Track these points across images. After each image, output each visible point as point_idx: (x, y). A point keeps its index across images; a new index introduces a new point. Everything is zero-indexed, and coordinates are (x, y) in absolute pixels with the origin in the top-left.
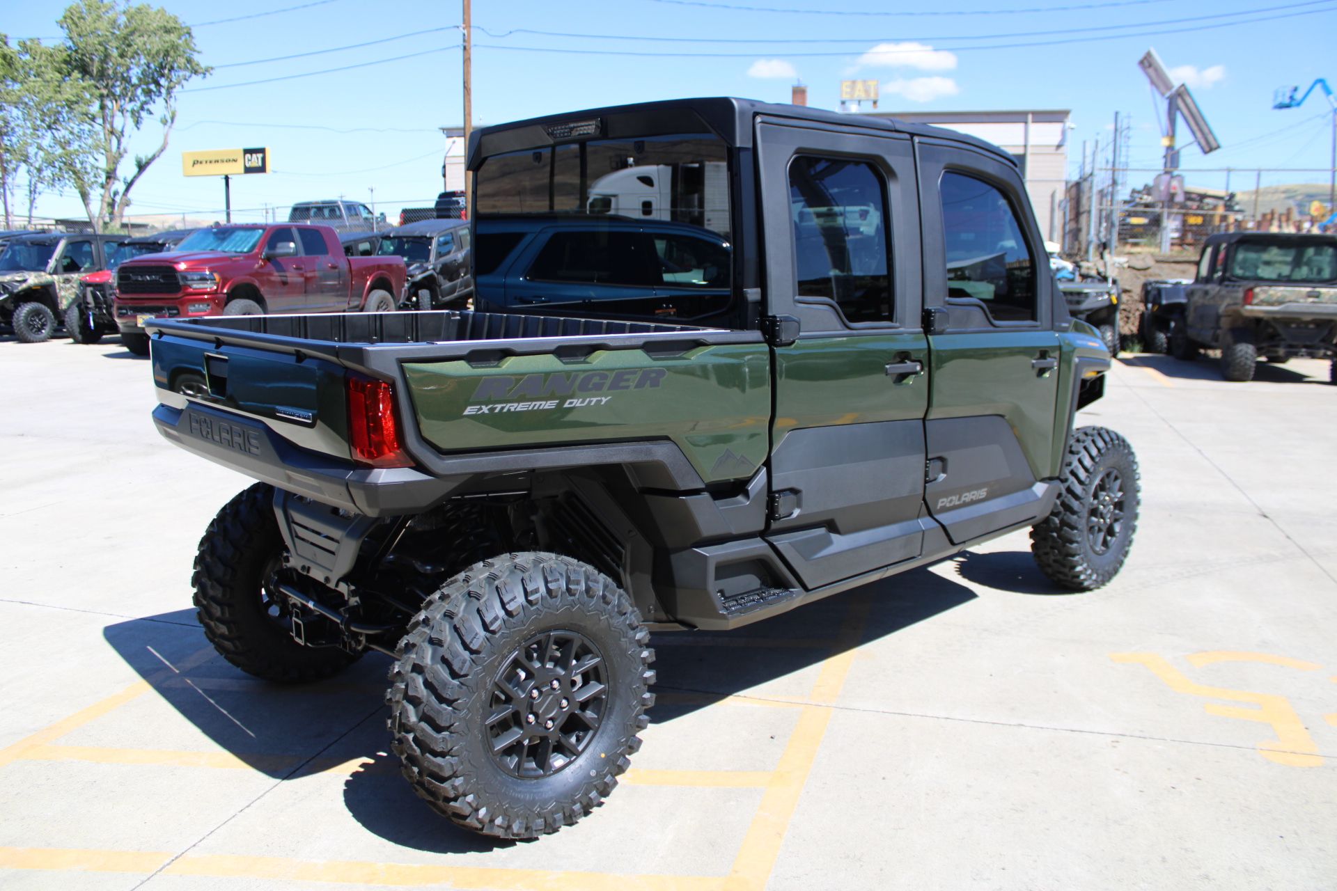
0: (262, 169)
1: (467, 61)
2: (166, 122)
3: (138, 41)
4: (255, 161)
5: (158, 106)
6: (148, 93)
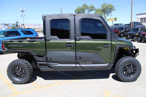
0: (116, 20)
1: (132, 6)
2: (111, 15)
3: (108, 8)
4: (116, 19)
5: (110, 14)
6: (109, 13)
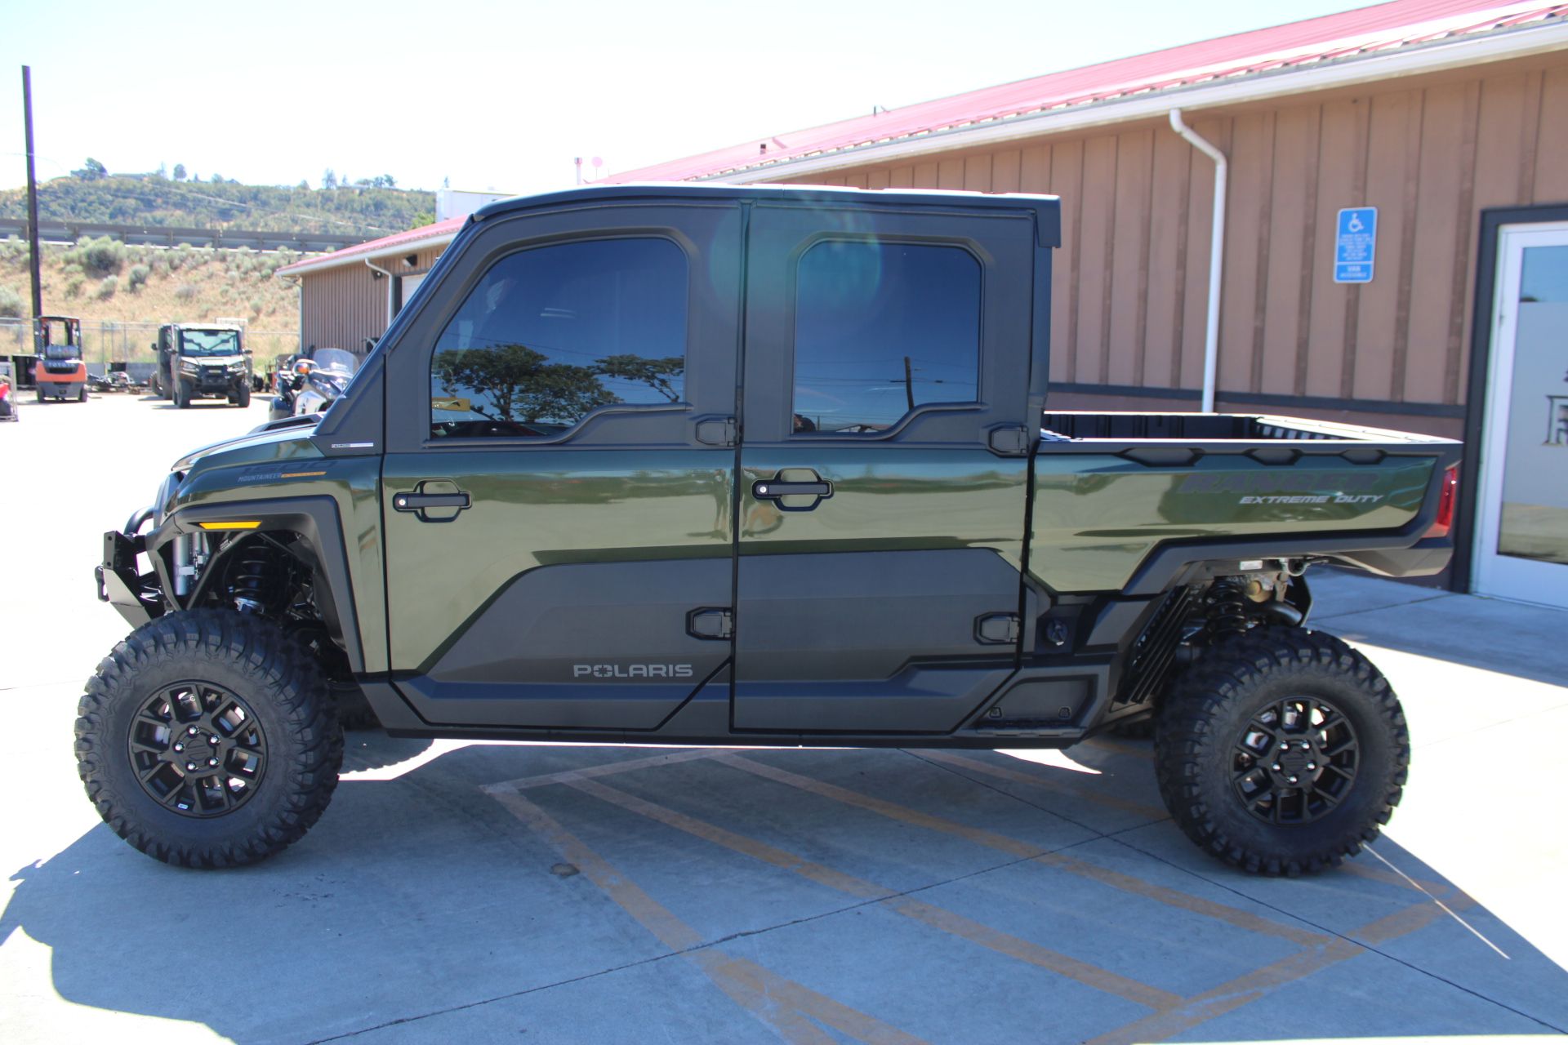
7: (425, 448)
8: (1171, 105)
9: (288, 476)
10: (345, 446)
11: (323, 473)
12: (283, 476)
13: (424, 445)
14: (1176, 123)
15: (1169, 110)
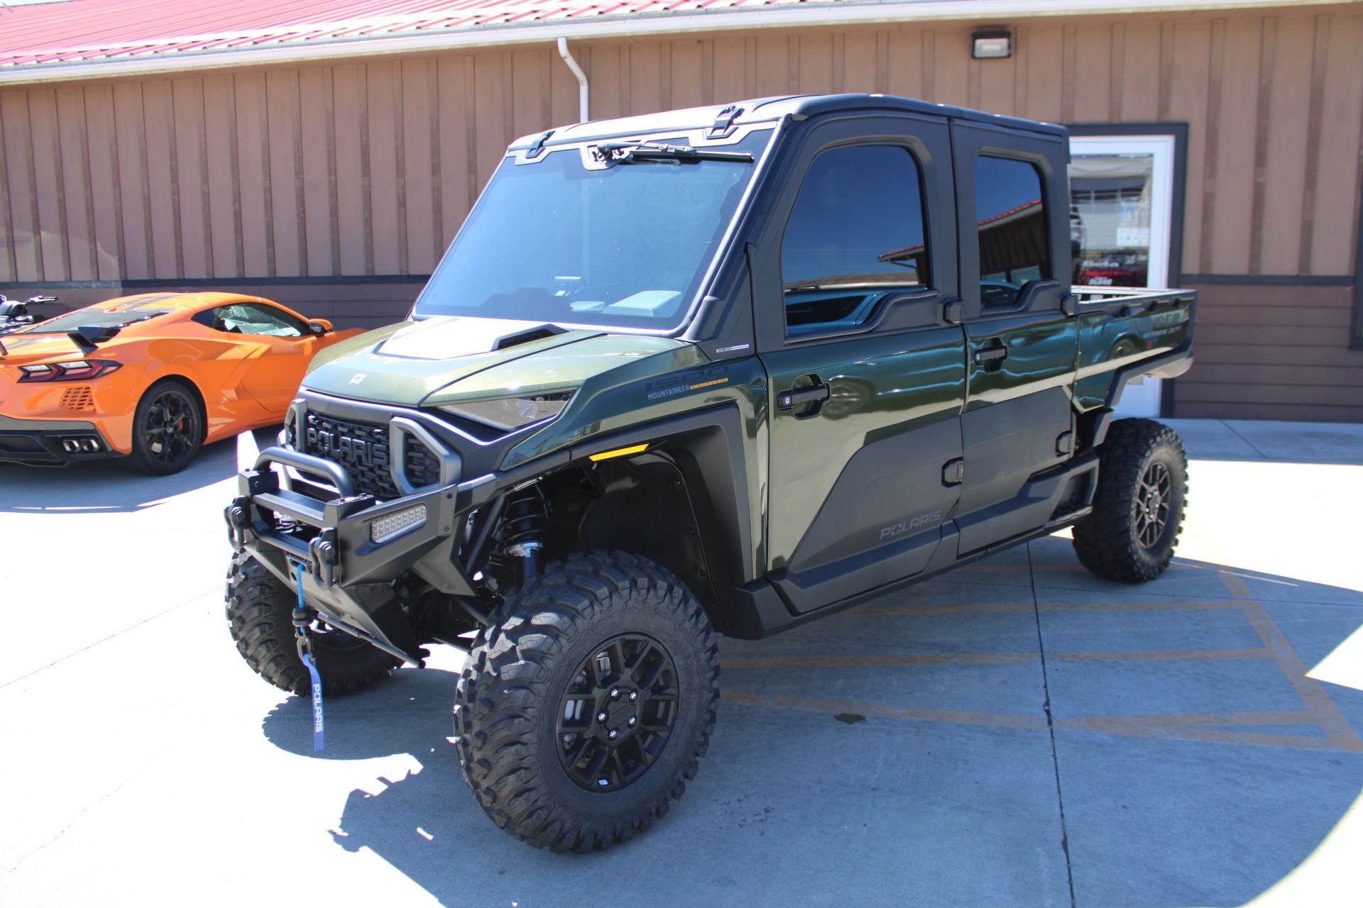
7: (786, 345)
8: (560, 34)
9: (696, 386)
10: (727, 349)
11: (726, 380)
12: (691, 388)
13: (786, 342)
14: (563, 49)
15: (557, 38)
